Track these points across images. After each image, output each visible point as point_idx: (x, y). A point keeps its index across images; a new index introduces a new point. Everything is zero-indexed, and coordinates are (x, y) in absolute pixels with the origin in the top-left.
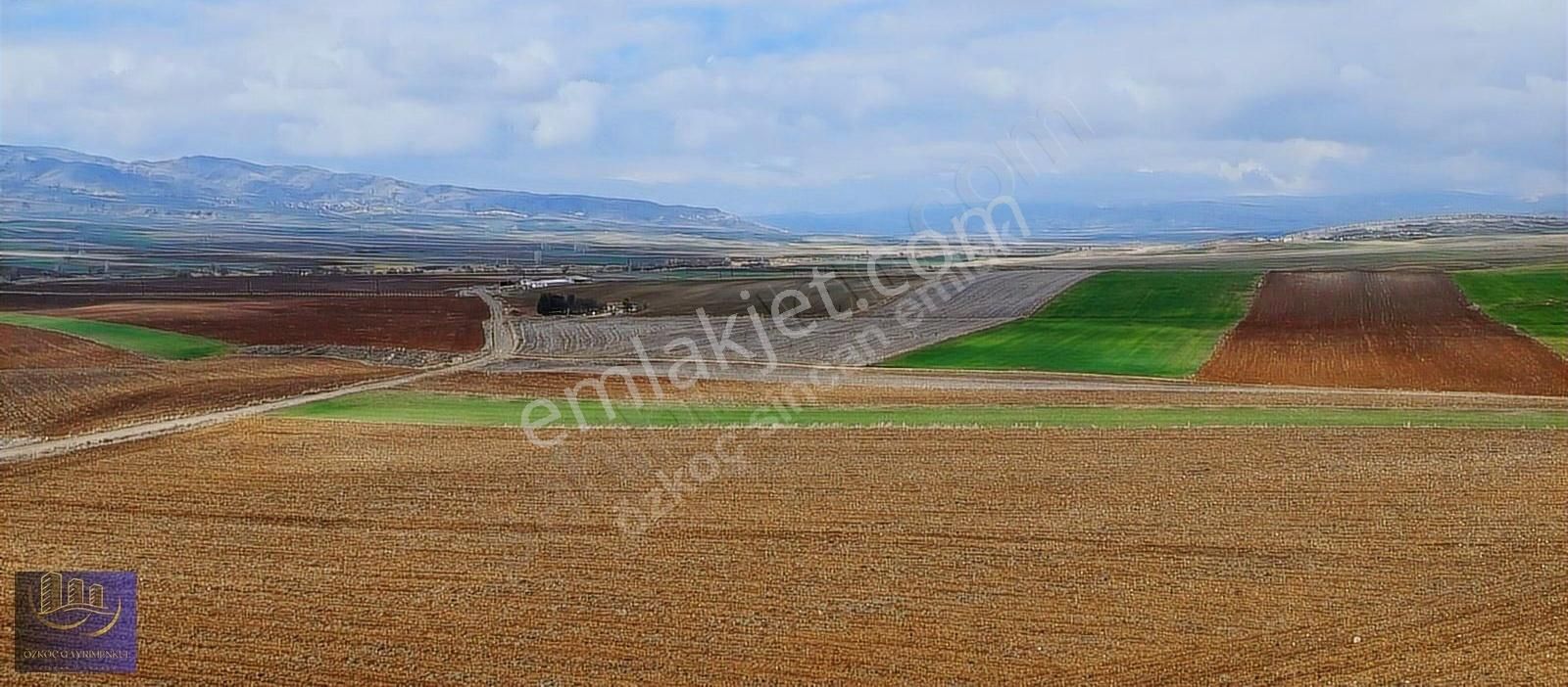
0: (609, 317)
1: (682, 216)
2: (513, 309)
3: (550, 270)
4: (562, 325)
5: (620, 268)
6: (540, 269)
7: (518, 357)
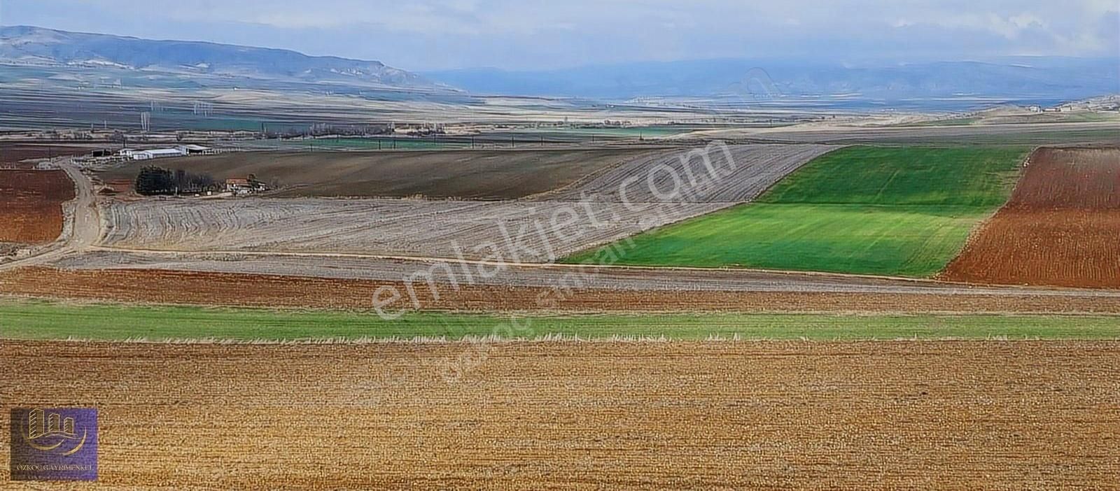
0: (228, 198)
1: (333, 70)
2: (106, 186)
3: (161, 137)
4: (166, 207)
5: (252, 134)
6: (147, 136)
7: (104, 249)
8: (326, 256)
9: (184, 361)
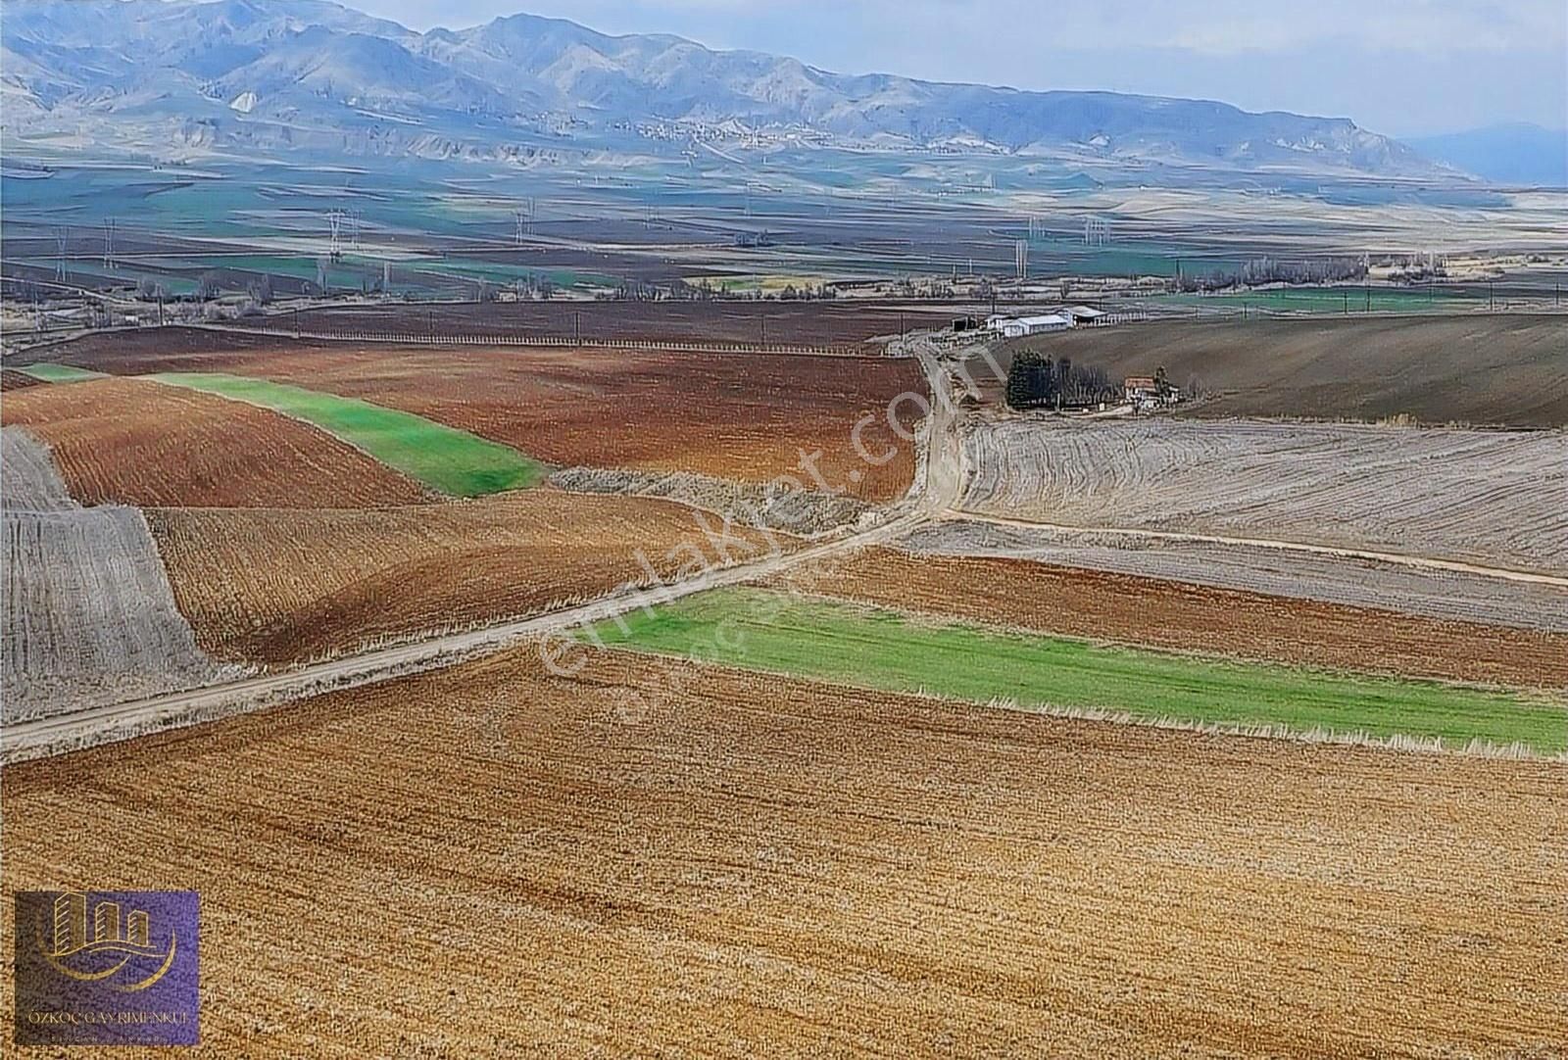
0: (1128, 418)
1: (1281, 141)
3: (1041, 291)
4: (1045, 435)
5: (1162, 284)
6: (1023, 289)
7: (964, 516)
8: (1262, 547)
9: (1064, 754)
